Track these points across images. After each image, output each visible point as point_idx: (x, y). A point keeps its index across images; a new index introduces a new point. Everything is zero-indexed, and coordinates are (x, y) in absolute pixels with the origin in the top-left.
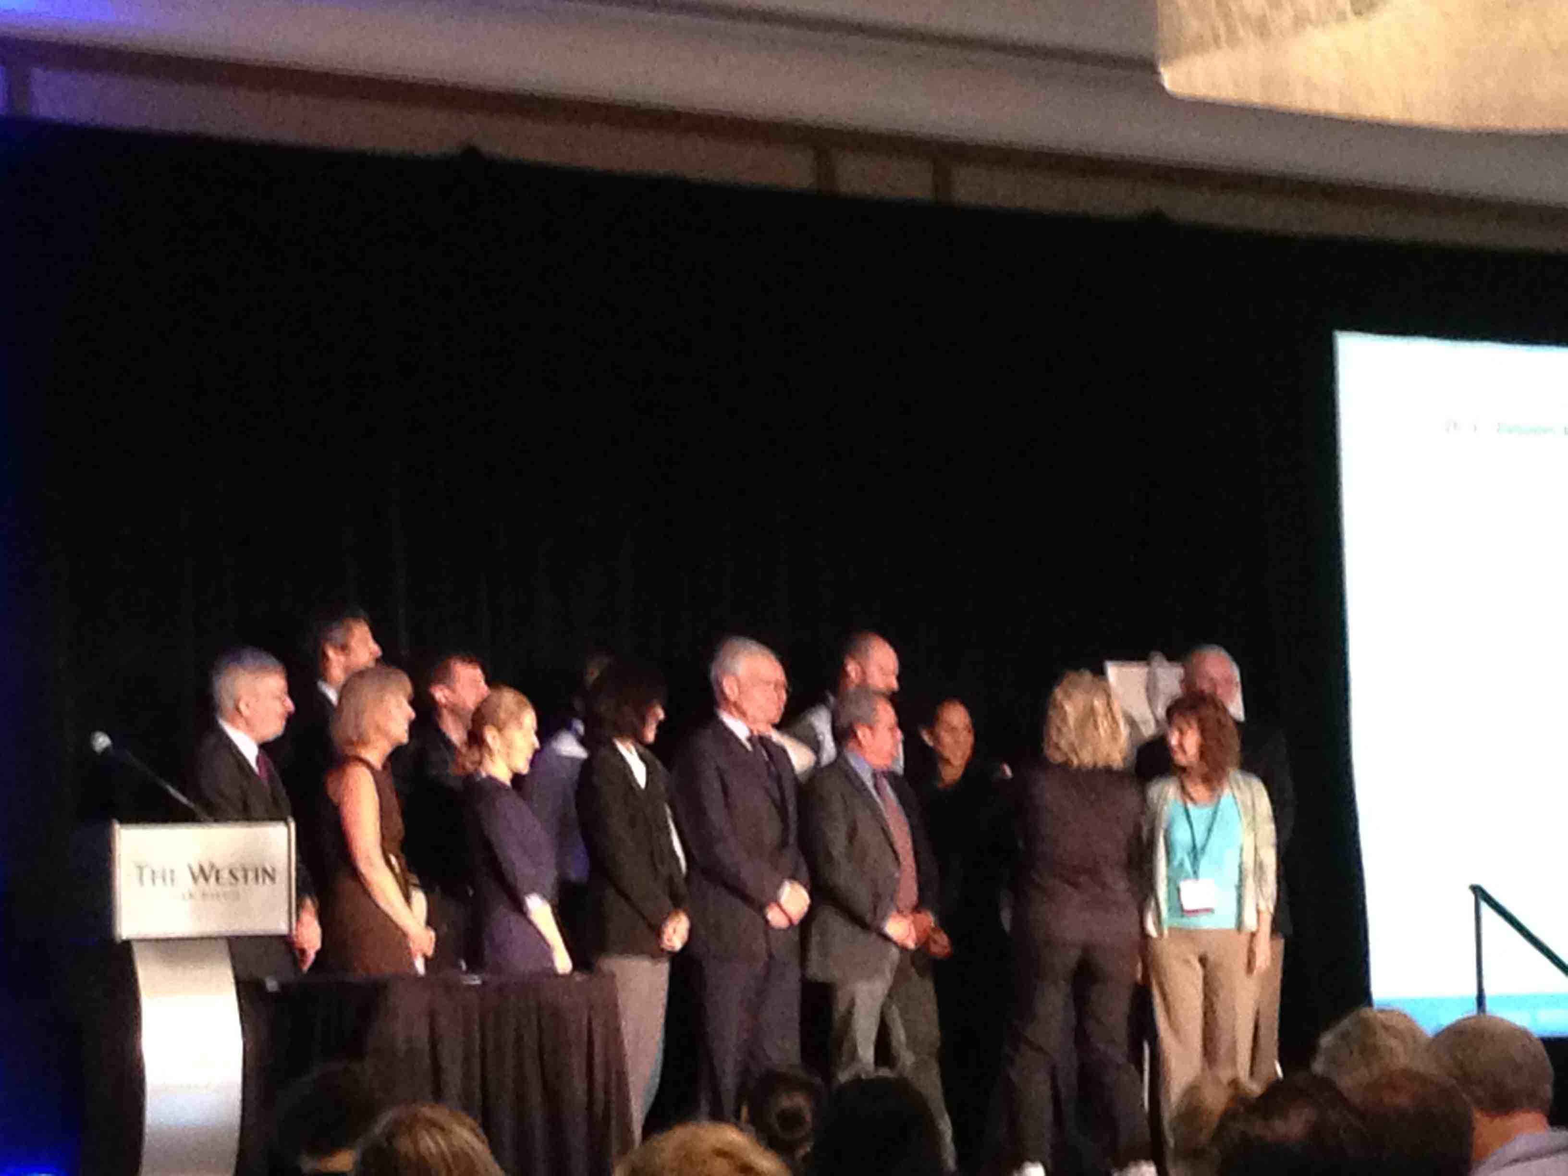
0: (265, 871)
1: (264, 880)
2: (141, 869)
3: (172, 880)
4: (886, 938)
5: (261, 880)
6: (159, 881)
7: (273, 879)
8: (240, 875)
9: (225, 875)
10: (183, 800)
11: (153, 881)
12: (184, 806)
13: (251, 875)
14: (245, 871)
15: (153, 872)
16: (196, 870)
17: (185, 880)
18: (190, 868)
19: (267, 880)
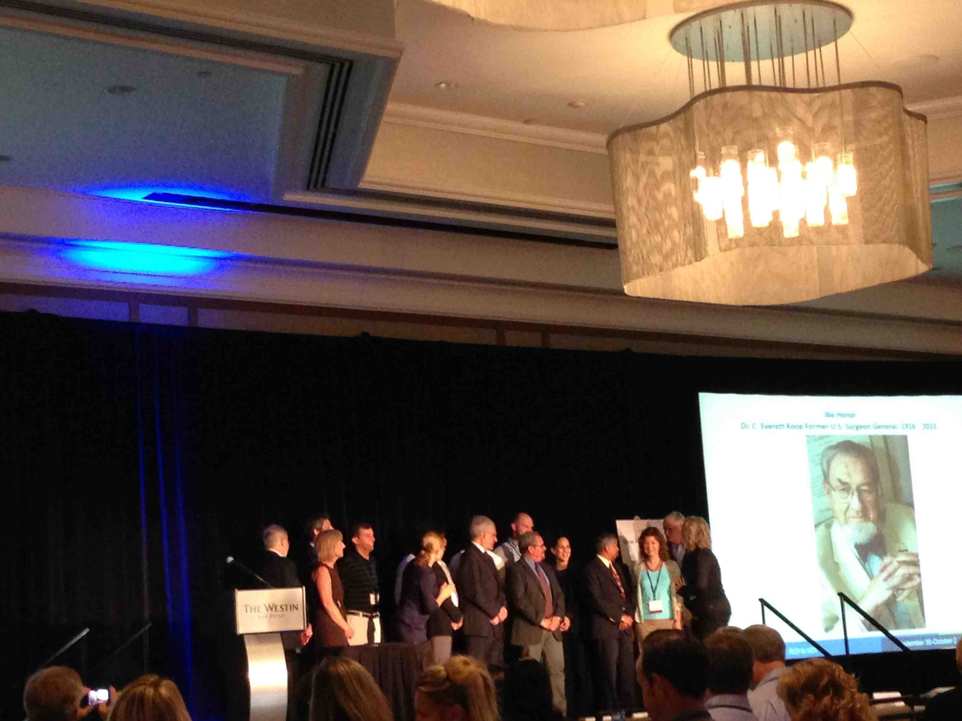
0: (294, 606)
1: (293, 609)
2: (246, 606)
3: (258, 611)
4: (542, 628)
5: (292, 609)
6: (253, 611)
7: (297, 609)
8: (284, 607)
9: (279, 607)
10: (261, 579)
11: (251, 612)
12: (262, 582)
13: (289, 607)
14: (286, 606)
15: (251, 608)
16: (267, 606)
17: (263, 610)
18: (265, 605)
19: (295, 609)
